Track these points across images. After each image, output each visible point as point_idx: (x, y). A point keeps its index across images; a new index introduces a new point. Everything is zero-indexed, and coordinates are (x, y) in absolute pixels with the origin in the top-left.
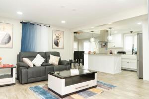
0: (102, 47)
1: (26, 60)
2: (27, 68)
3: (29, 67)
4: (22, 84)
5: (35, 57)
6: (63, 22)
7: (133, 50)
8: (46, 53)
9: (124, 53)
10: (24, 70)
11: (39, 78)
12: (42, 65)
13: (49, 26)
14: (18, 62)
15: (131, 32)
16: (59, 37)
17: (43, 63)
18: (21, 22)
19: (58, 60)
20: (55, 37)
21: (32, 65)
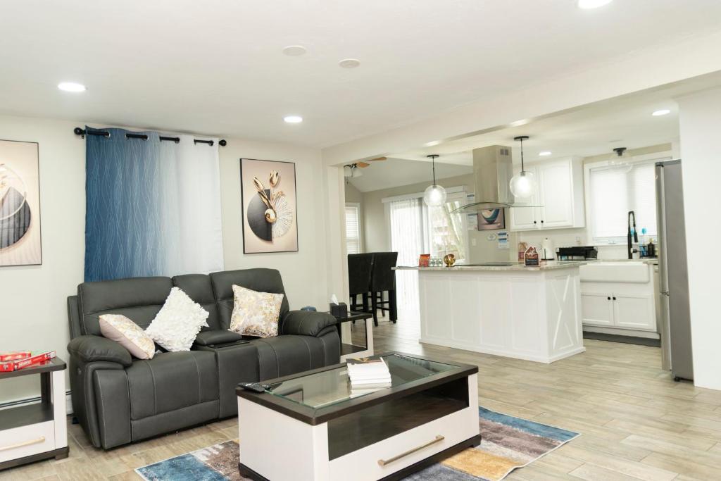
0: (480, 228)
1: (117, 324)
2: (126, 367)
3: (135, 358)
4: (102, 448)
5: (161, 303)
6: (293, 120)
7: (633, 236)
8: (212, 279)
9: (587, 253)
10: (107, 381)
11: (188, 413)
12: (196, 346)
13: (223, 143)
14: (72, 335)
15: (620, 151)
16: (274, 192)
17: (203, 329)
18: (78, 132)
19: (275, 311)
20: (251, 195)
21: (146, 350)
